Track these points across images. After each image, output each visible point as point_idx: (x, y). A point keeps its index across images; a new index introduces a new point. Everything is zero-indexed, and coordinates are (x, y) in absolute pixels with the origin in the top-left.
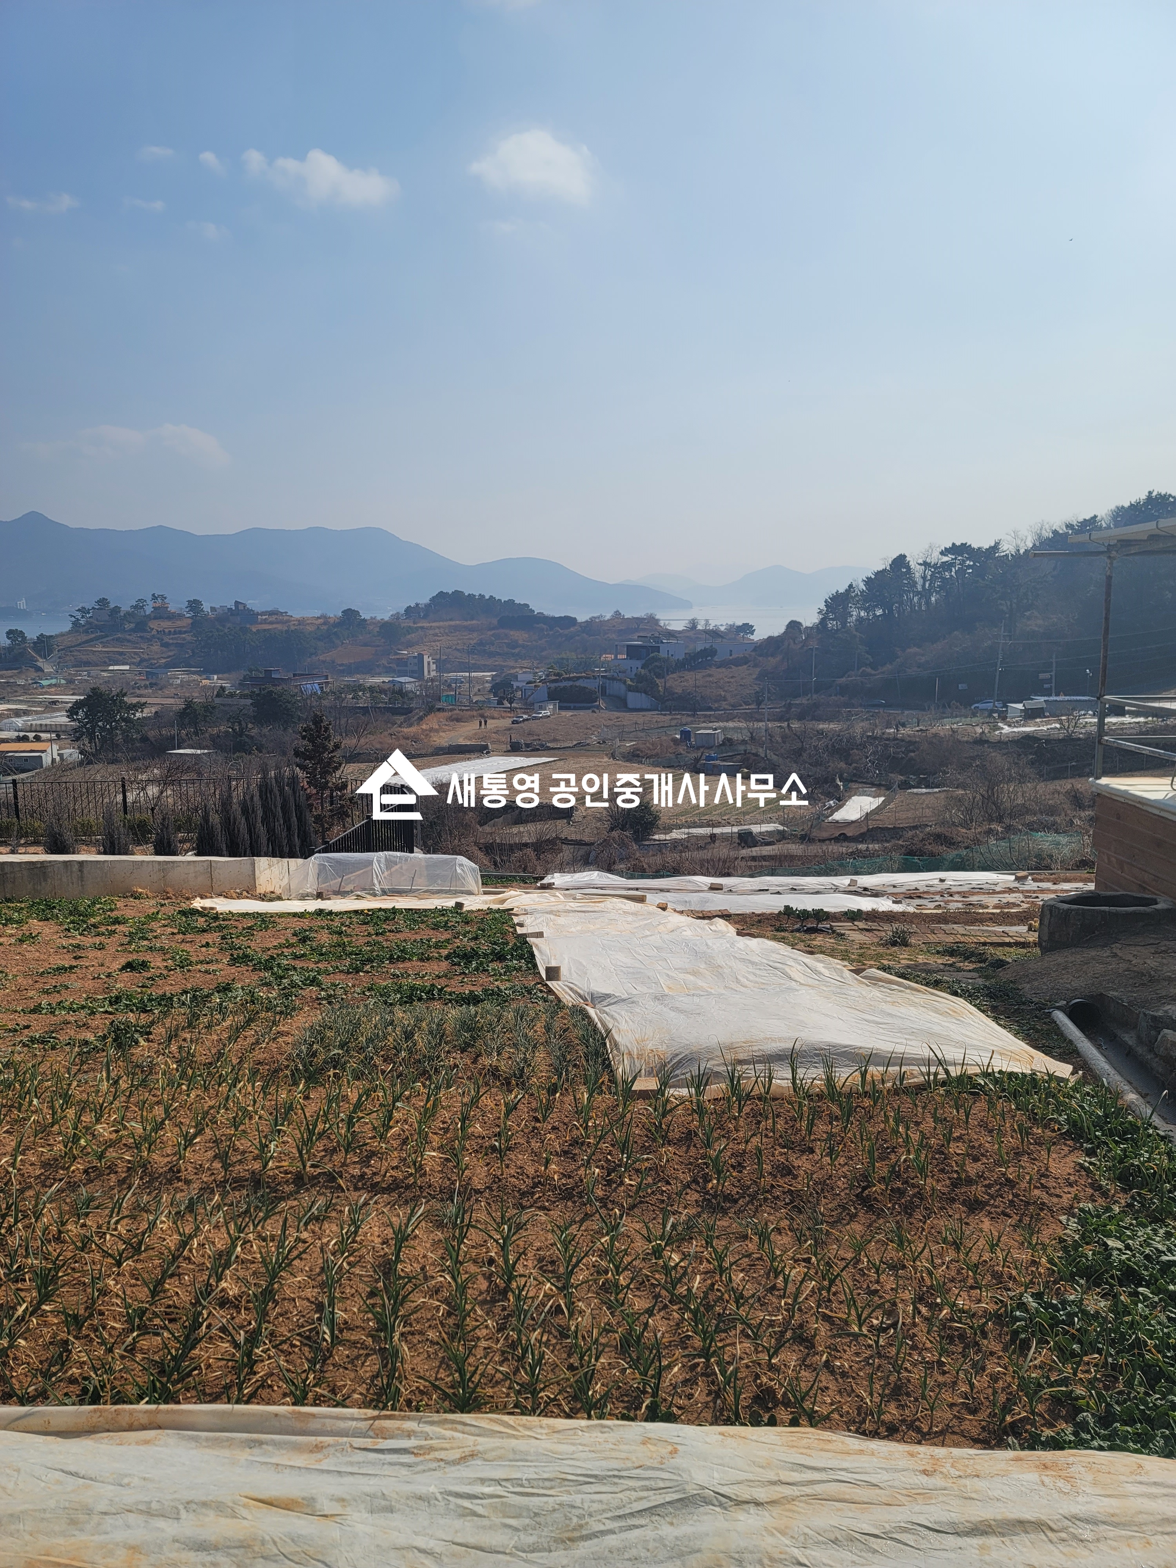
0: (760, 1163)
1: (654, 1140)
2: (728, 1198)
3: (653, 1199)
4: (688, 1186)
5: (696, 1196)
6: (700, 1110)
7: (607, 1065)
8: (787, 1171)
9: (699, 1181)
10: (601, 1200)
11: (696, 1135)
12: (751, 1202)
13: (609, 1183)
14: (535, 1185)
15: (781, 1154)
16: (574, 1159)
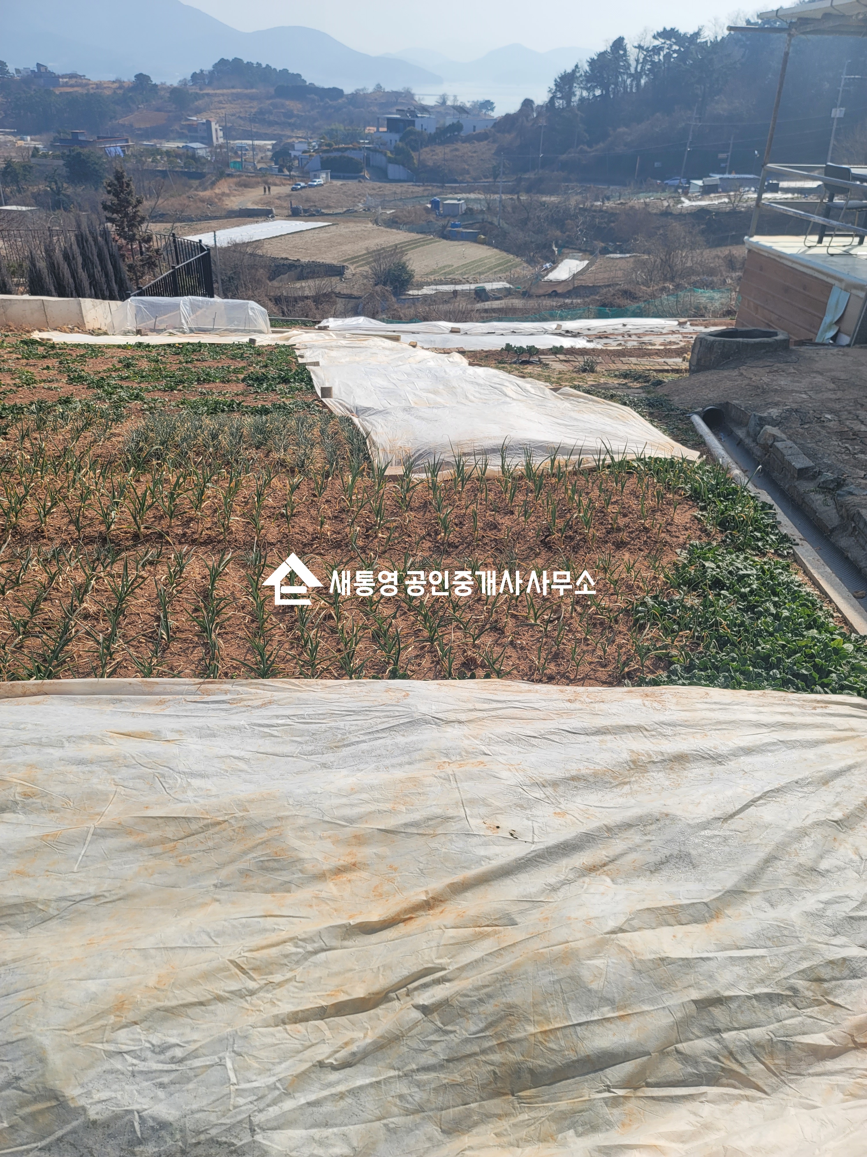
0: (475, 521)
1: (400, 508)
2: (450, 545)
3: (399, 547)
4: (424, 538)
5: (429, 544)
6: (434, 487)
7: (367, 458)
8: (494, 526)
9: (432, 534)
10: (362, 548)
11: (431, 504)
12: (468, 547)
13: (367, 537)
14: (314, 539)
15: (490, 515)
16: (342, 521)
